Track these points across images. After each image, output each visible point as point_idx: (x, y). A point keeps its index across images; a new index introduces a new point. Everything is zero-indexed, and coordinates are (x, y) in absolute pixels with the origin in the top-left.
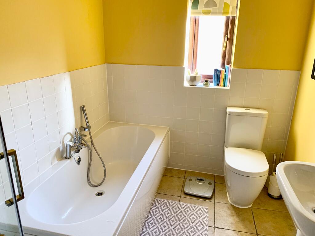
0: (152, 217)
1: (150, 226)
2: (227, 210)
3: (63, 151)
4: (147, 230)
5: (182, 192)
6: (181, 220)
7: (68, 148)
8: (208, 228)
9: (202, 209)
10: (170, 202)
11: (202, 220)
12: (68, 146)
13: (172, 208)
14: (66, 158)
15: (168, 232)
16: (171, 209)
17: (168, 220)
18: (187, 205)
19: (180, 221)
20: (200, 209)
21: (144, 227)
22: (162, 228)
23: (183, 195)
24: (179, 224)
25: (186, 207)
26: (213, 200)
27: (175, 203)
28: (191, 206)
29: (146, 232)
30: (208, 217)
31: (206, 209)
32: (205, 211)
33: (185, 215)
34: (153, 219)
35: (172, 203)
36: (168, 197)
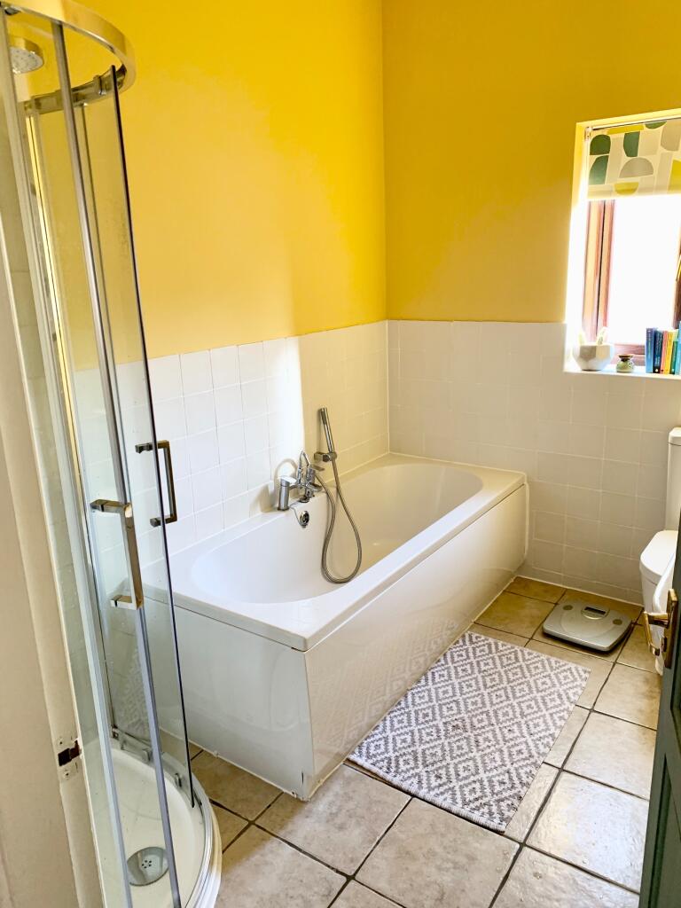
0: (447, 663)
1: (437, 680)
2: (639, 684)
3: (273, 495)
4: (427, 685)
5: (539, 630)
6: (512, 682)
7: (284, 489)
8: (572, 707)
9: (573, 670)
10: (500, 643)
11: (565, 691)
12: (284, 484)
13: (499, 657)
14: (279, 509)
15: (474, 697)
16: (497, 658)
17: (482, 676)
18: (538, 656)
19: (509, 682)
20: (570, 669)
21: (423, 677)
22: (461, 688)
23: (538, 637)
24: (505, 689)
25: (536, 659)
26: (612, 659)
27: (512, 648)
28: (548, 660)
29: (423, 688)
30: (583, 689)
31: (585, 672)
32: (580, 676)
33: (527, 674)
34: (448, 668)
35: (504, 648)
36: (500, 635)
